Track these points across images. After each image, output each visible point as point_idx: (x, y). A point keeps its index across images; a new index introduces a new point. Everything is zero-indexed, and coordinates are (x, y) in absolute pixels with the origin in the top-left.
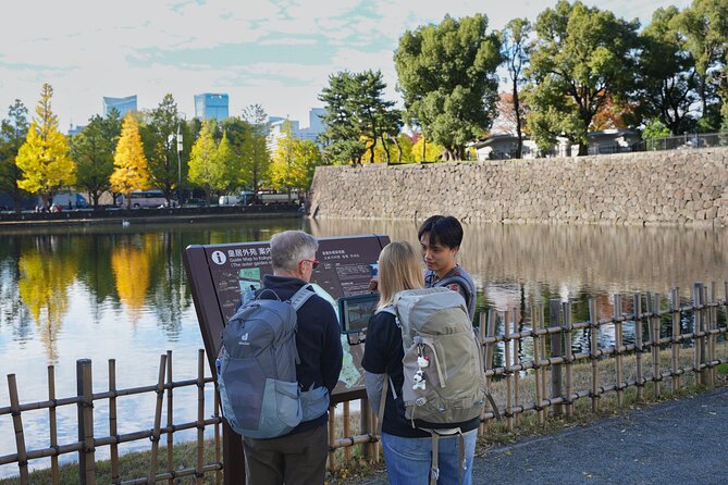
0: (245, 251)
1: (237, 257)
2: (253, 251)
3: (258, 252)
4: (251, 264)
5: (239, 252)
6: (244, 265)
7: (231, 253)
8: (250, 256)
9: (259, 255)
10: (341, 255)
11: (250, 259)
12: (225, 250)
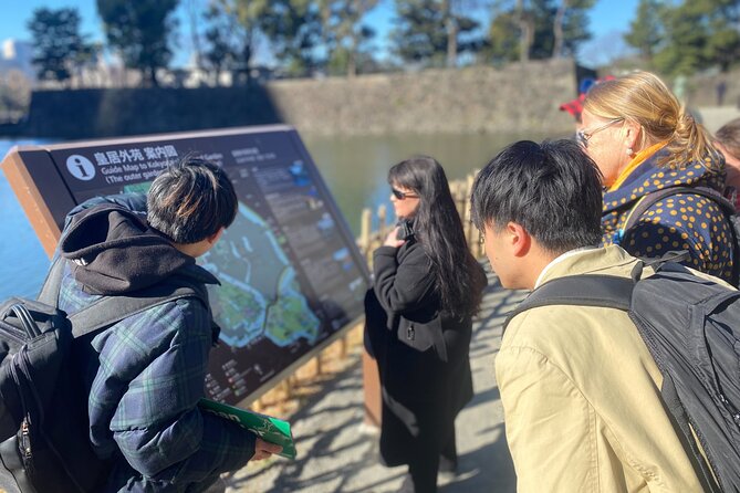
0: (124, 154)
1: (113, 165)
2: (136, 154)
3: (144, 154)
4: (138, 176)
5: (113, 157)
6: (127, 178)
7: (100, 158)
8: (133, 163)
9: (146, 160)
10: (255, 155)
11: (135, 168)
12: (89, 153)
